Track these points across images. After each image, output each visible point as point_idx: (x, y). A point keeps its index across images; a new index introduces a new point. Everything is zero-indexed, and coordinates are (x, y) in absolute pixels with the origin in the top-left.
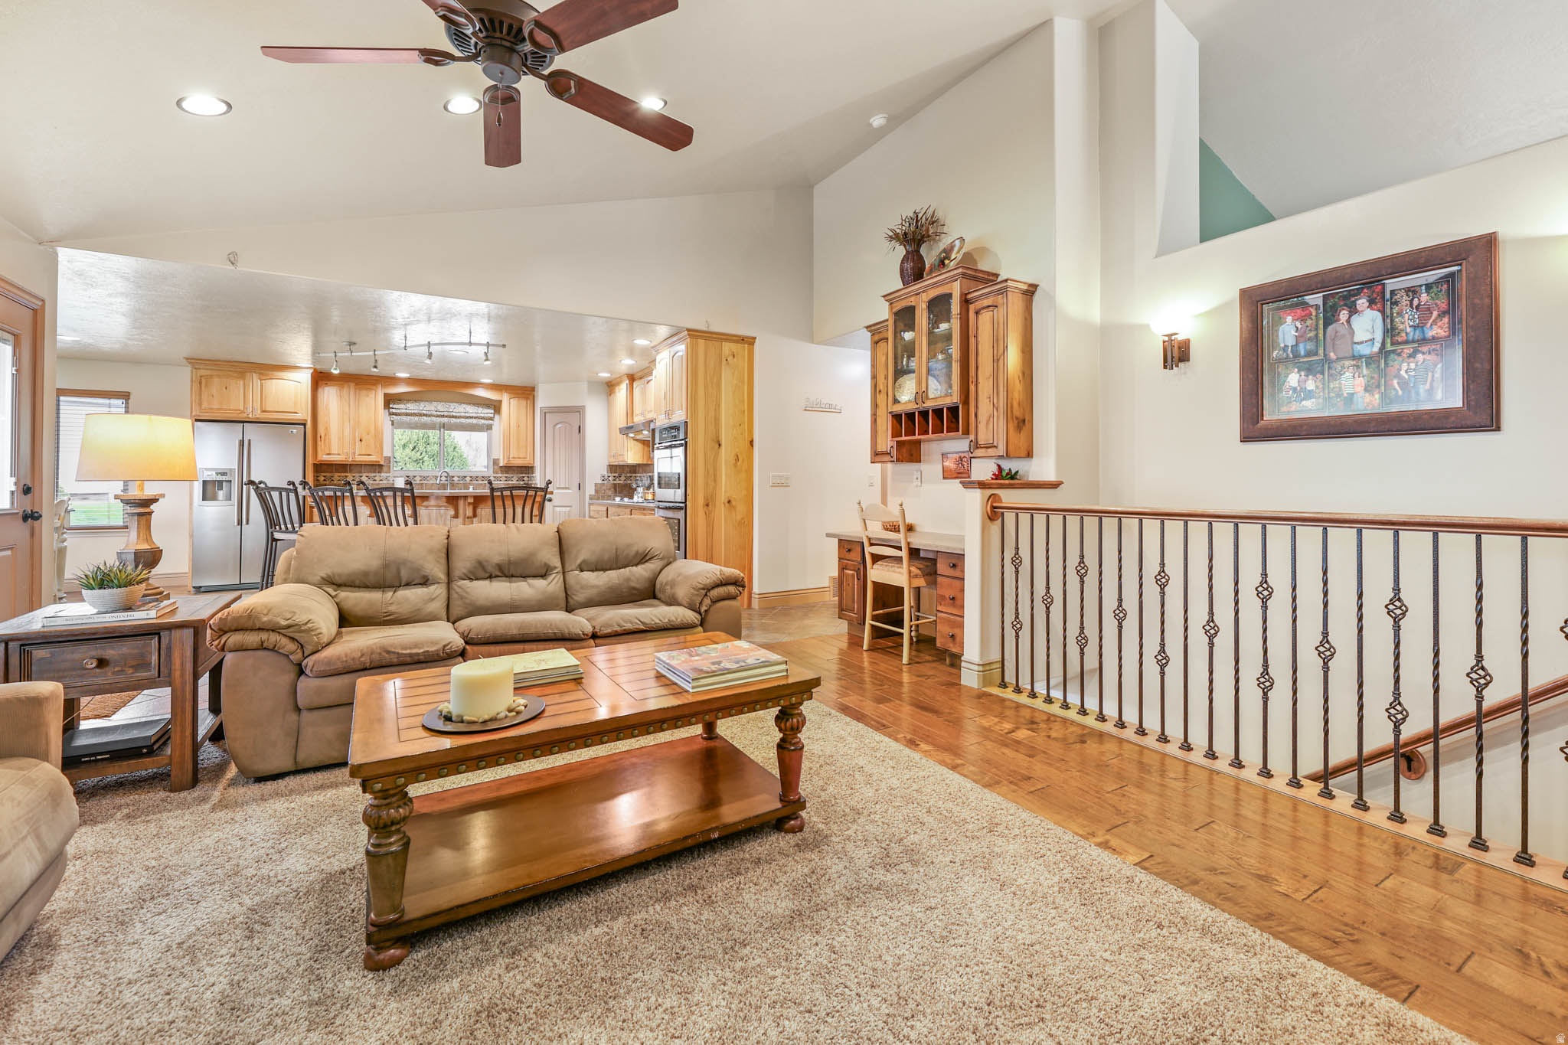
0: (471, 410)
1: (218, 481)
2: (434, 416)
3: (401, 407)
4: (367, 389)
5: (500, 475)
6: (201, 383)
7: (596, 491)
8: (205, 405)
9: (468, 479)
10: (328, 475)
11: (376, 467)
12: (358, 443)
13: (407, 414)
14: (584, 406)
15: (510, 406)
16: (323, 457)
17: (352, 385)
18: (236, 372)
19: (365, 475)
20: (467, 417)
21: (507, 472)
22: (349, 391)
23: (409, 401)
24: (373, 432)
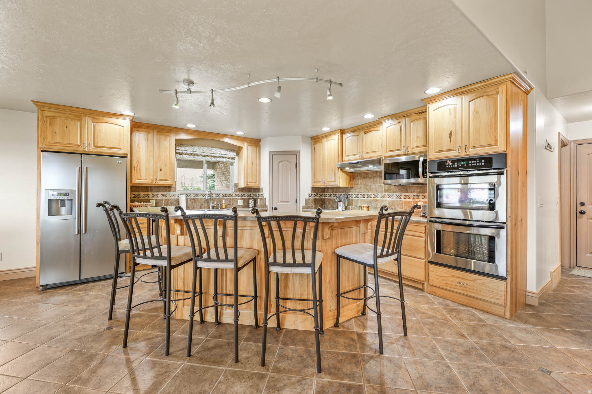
0: (223, 153)
1: (61, 200)
2: (202, 155)
3: (183, 149)
4: (165, 135)
5: (238, 193)
6: (46, 122)
7: (306, 203)
8: (49, 139)
9: (221, 195)
10: (136, 193)
11: (168, 188)
12: (159, 172)
13: (186, 154)
14: (299, 151)
15: (247, 150)
16: (136, 181)
17: (155, 132)
18: (74, 115)
19: (160, 193)
20: (220, 157)
21: (242, 192)
22: (153, 136)
23: (187, 145)
24: (168, 165)
